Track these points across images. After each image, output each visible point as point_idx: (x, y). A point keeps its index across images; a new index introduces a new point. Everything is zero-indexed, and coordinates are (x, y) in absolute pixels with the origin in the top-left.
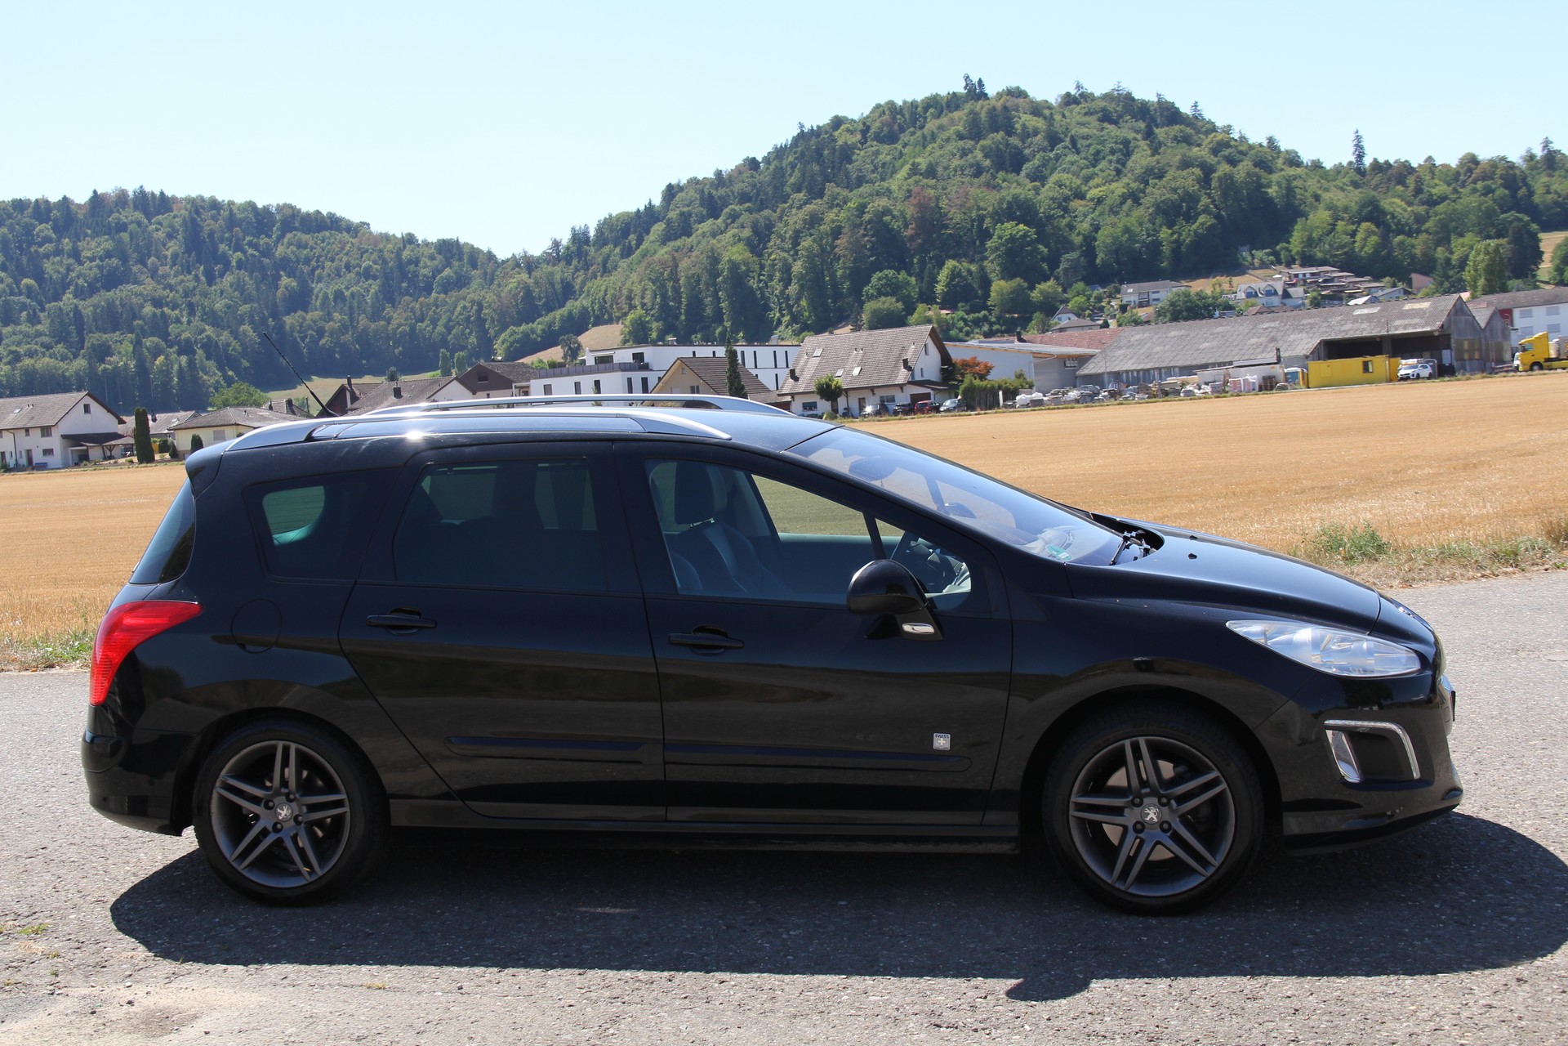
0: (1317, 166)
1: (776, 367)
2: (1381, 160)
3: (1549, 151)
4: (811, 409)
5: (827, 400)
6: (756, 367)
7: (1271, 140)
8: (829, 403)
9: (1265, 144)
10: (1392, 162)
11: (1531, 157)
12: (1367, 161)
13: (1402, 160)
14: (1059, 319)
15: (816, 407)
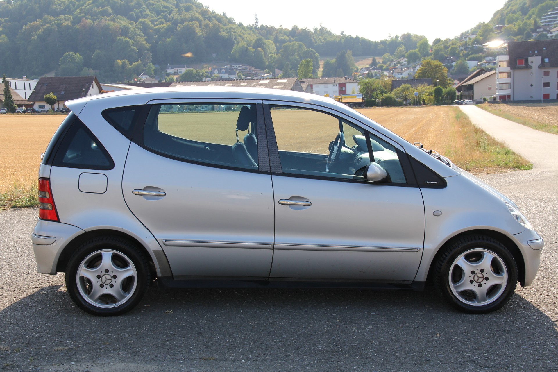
0: (241, 25)
1: (25, 89)
2: (264, 25)
3: (322, 27)
4: (42, 108)
5: (50, 104)
6: (16, 89)
7: (224, 14)
8: (51, 106)
9: (222, 15)
10: (268, 26)
11: (315, 29)
12: (259, 25)
13: (272, 26)
14: (142, 77)
15: (44, 107)
